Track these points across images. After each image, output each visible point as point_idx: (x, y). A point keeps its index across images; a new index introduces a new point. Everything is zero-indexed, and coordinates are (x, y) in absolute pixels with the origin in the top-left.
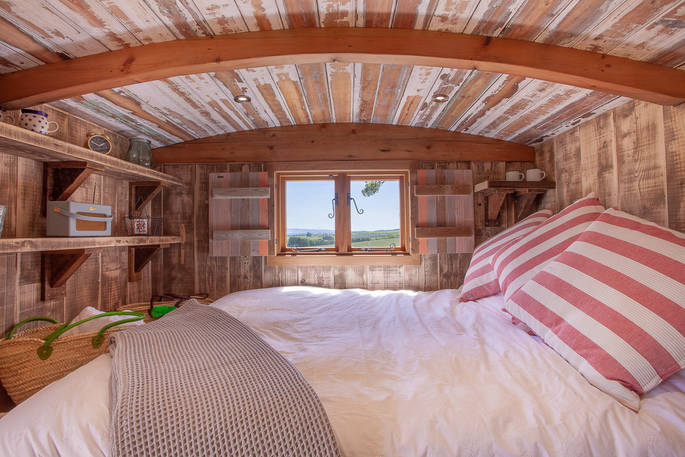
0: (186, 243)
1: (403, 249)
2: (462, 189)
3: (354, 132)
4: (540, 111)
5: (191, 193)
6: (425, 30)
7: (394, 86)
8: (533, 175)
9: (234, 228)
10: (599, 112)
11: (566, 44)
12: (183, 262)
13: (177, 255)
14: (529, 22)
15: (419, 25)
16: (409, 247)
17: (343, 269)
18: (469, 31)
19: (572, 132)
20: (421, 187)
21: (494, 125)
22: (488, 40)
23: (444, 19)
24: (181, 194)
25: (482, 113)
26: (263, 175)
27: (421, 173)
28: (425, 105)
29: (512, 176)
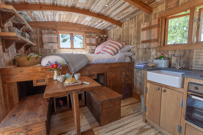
0: (36, 46)
1: (84, 48)
2: (94, 38)
3: (74, 25)
4: (106, 25)
5: (37, 34)
6: (91, 12)
7: (84, 18)
8: (105, 36)
9: (49, 43)
10: (113, 26)
11: (109, 17)
12: (36, 50)
13: (34, 48)
14: (104, 14)
15: (90, 11)
16: (85, 48)
17: (73, 52)
18: (97, 13)
19: (110, 29)
20: (87, 37)
21: (99, 27)
22: (99, 15)
23: (93, 11)
24: (34, 34)
25: (97, 24)
26: (55, 32)
27: (87, 34)
28: (88, 22)
29: (102, 36)
